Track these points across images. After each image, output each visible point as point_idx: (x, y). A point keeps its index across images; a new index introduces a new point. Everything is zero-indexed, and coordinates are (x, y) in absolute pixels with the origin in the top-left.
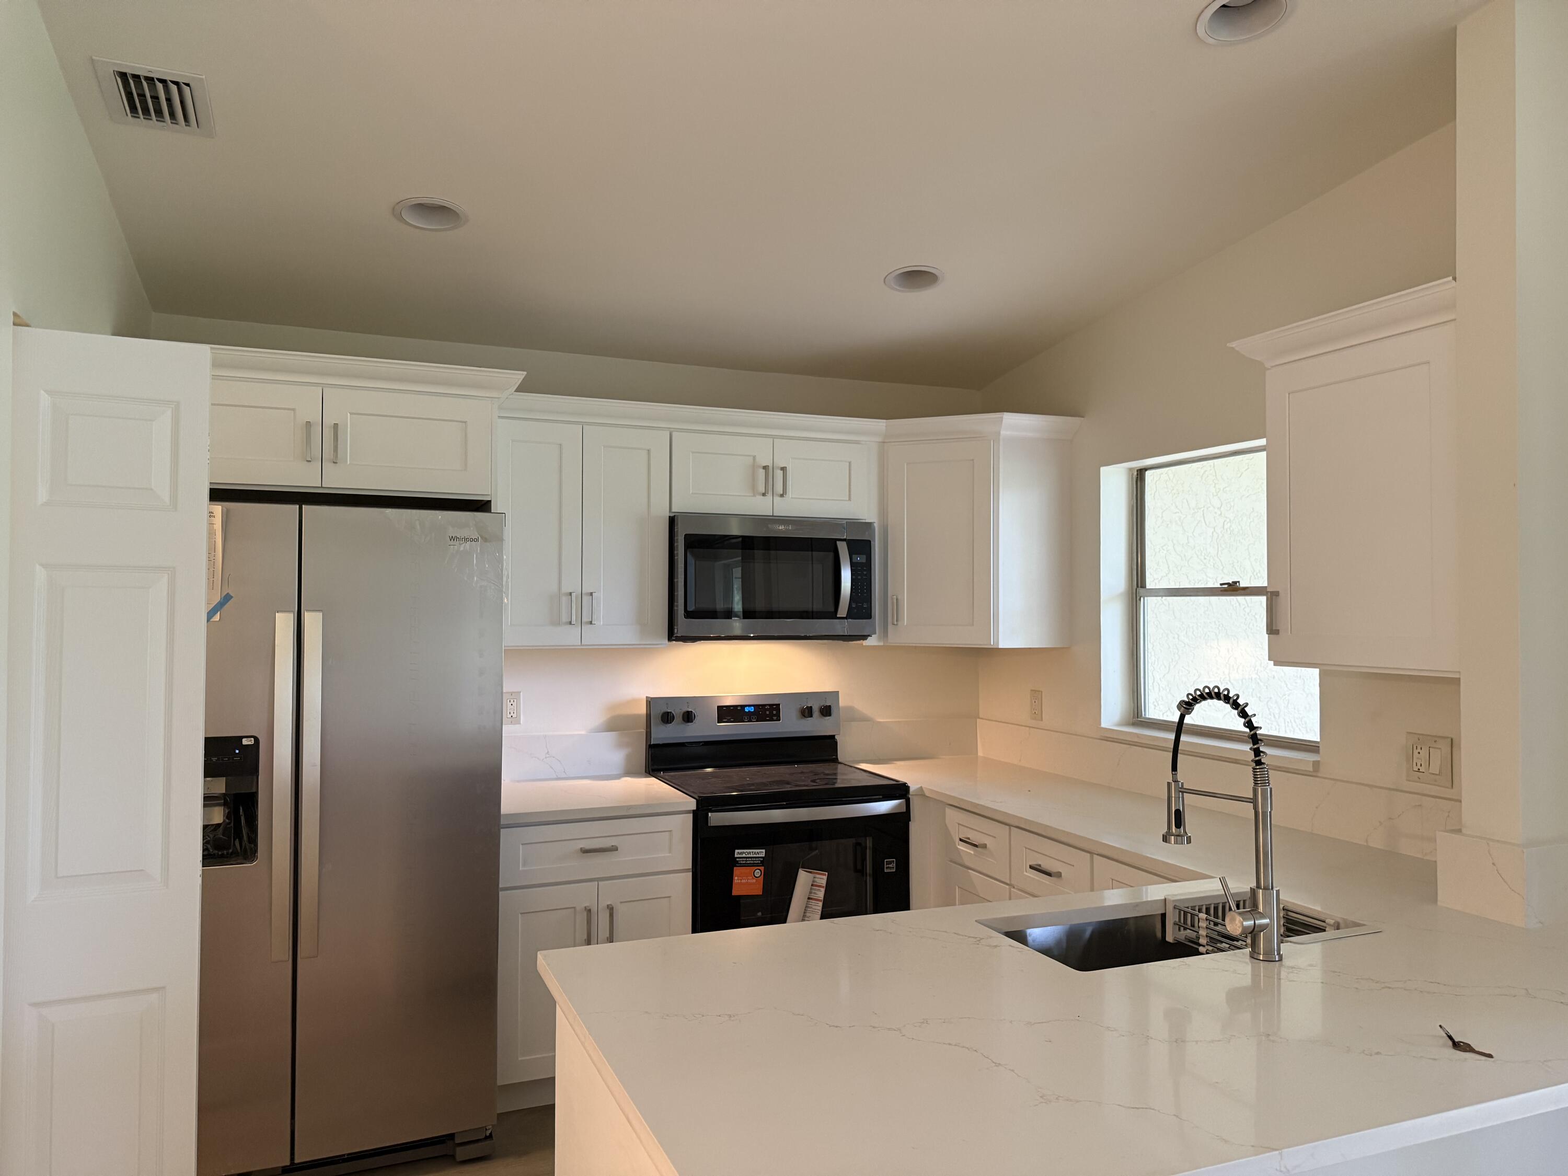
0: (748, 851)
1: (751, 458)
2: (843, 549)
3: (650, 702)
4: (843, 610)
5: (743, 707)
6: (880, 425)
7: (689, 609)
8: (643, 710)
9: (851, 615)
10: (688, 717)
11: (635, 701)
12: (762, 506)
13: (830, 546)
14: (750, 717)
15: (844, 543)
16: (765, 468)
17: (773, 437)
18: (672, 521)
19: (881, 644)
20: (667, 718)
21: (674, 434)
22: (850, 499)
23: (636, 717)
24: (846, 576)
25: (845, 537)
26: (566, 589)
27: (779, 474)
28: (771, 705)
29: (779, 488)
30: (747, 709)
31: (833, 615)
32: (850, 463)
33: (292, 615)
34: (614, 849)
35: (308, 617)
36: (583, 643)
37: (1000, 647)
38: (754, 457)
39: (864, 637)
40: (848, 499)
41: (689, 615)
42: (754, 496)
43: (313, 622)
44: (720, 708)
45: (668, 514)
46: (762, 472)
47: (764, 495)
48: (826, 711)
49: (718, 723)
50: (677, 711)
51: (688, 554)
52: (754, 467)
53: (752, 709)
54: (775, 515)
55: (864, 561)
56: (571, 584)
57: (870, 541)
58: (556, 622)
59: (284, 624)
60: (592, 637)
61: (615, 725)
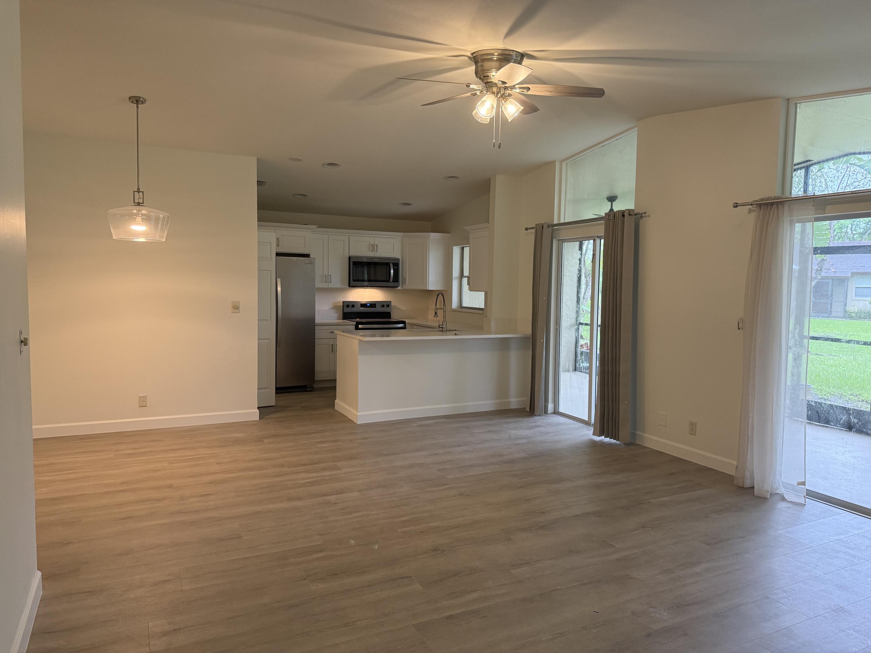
2: (391, 265)
3: (343, 302)
4: (391, 280)
5: (367, 304)
6: (401, 234)
7: (354, 279)
8: (342, 304)
9: (394, 281)
10: (353, 306)
11: (340, 302)
12: (371, 254)
13: (388, 264)
14: (368, 307)
15: (392, 264)
16: (372, 245)
17: (374, 237)
18: (349, 258)
19: (401, 289)
20: (348, 306)
21: (350, 237)
22: (394, 252)
23: (340, 306)
24: (392, 271)
25: (392, 262)
26: (325, 274)
27: (376, 246)
28: (374, 304)
29: (376, 250)
30: (368, 305)
31: (389, 281)
32: (394, 243)
36: (328, 287)
37: (428, 289)
38: (370, 242)
39: (397, 287)
41: (354, 281)
42: (369, 252)
43: (279, 280)
44: (361, 304)
45: (348, 256)
46: (371, 246)
47: (372, 251)
48: (388, 306)
49: (361, 307)
50: (351, 305)
51: (354, 267)
52: (369, 245)
53: (369, 305)
54: (374, 256)
55: (397, 268)
56: (326, 273)
57: (398, 263)
58: (322, 282)
60: (331, 286)
61: (335, 308)
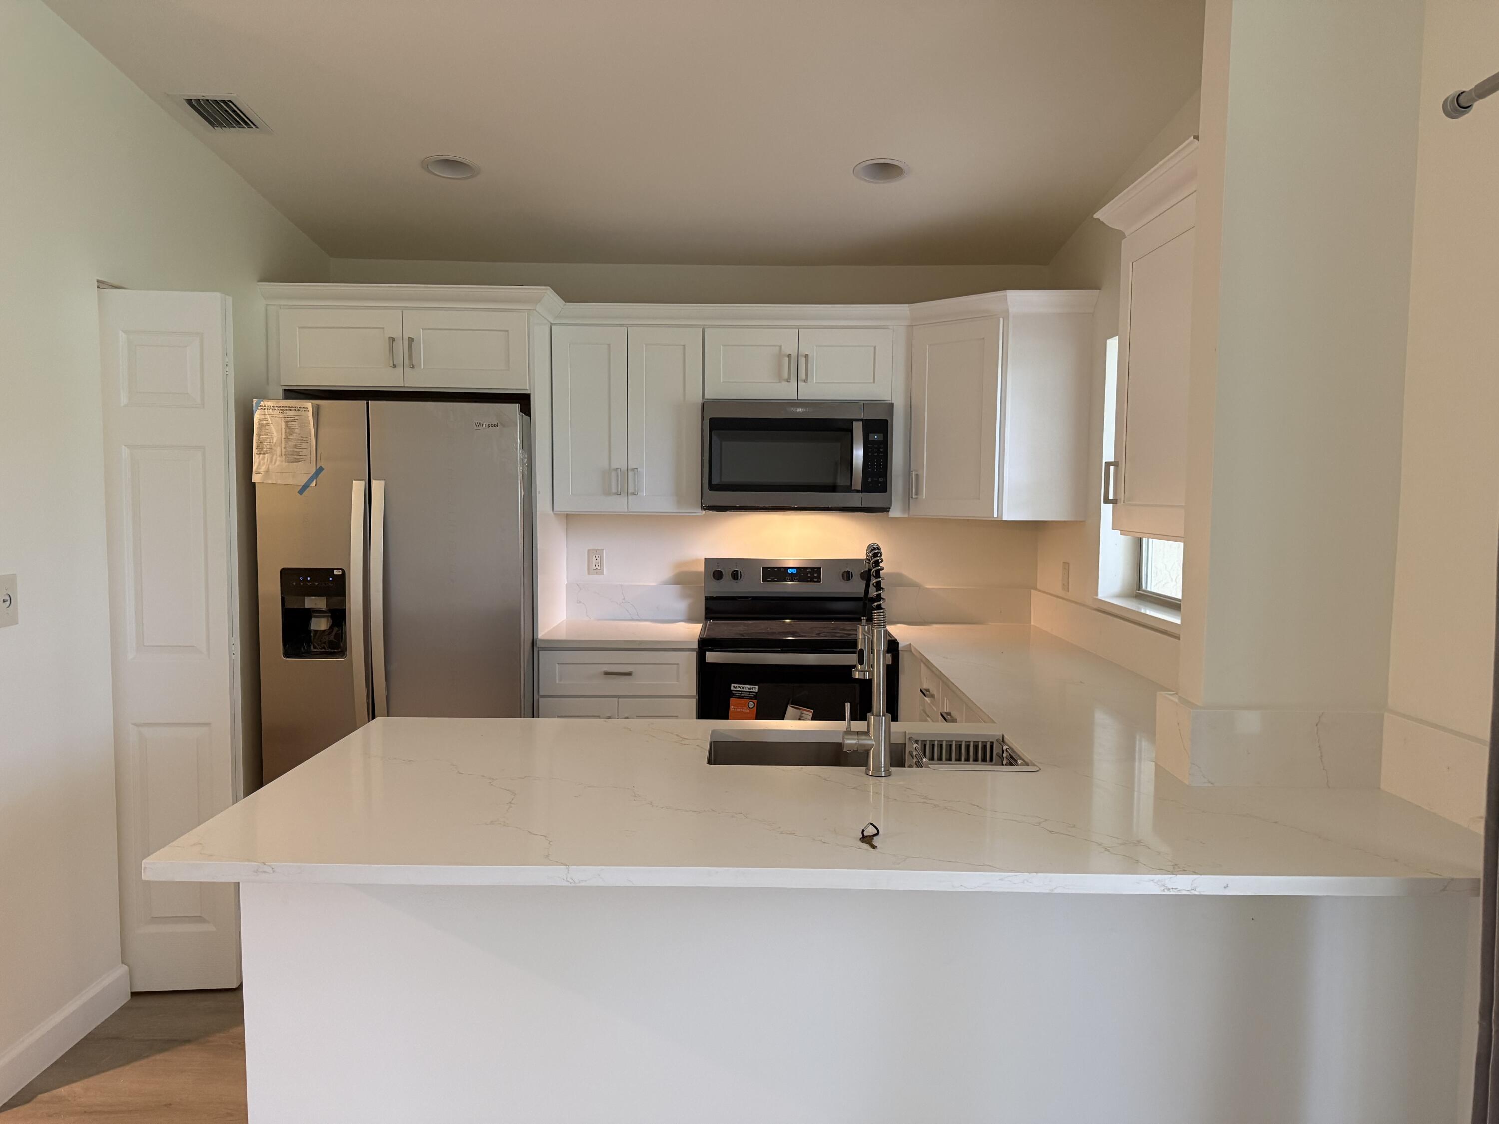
0: (743, 686)
1: (778, 348)
2: (858, 430)
3: (707, 560)
4: (858, 482)
5: (788, 569)
6: (903, 310)
7: (713, 482)
8: (701, 568)
10: (735, 576)
11: (695, 561)
12: (785, 391)
13: (844, 427)
14: (793, 578)
15: (861, 424)
16: (790, 356)
17: (799, 328)
18: (704, 406)
19: (906, 515)
20: (718, 575)
21: (707, 330)
22: (875, 382)
23: (697, 574)
24: (859, 453)
25: (862, 417)
26: (614, 466)
27: (804, 362)
28: (812, 569)
29: (803, 375)
30: (790, 571)
31: (849, 489)
32: (875, 348)
33: (364, 482)
34: (629, 674)
35: (374, 483)
36: (629, 510)
37: (1003, 519)
38: (781, 347)
39: (887, 508)
40: (872, 381)
41: (714, 487)
42: (780, 382)
43: (378, 487)
44: (766, 569)
45: (700, 400)
46: (787, 359)
47: (788, 380)
49: (766, 582)
50: (727, 570)
51: (714, 437)
52: (780, 355)
53: (795, 571)
54: (799, 399)
55: (879, 439)
56: (619, 462)
57: (887, 421)
58: (607, 492)
59: (358, 487)
60: (636, 506)
61: (681, 580)
